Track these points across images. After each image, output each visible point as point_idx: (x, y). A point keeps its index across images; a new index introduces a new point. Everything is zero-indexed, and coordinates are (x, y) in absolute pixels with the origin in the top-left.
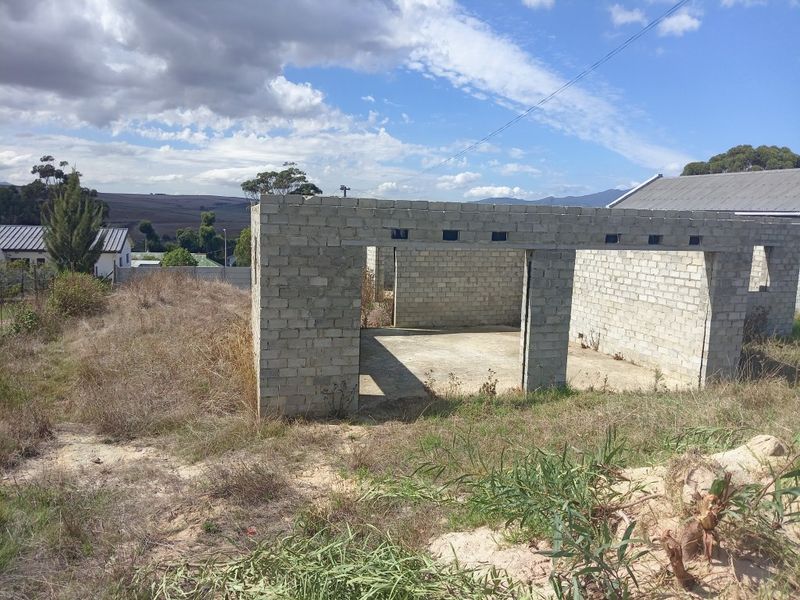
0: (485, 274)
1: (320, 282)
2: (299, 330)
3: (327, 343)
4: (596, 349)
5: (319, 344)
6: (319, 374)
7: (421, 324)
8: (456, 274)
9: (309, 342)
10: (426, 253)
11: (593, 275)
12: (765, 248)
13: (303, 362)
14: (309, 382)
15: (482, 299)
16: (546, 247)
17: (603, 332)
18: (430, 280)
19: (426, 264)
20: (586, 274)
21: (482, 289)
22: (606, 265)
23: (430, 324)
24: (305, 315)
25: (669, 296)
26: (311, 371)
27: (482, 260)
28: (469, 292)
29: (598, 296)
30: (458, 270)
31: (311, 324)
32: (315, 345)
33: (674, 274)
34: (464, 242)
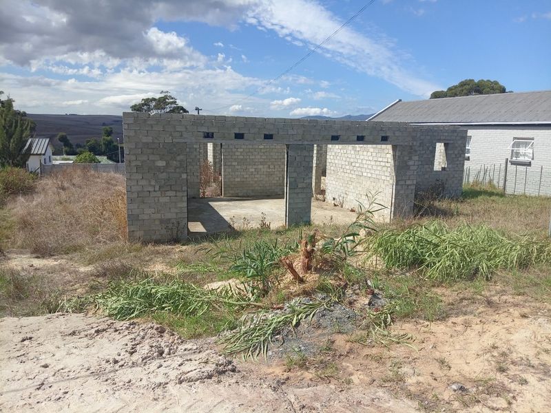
0: (279, 163)
1: (161, 164)
2: (149, 192)
3: (166, 199)
4: (342, 207)
5: (163, 200)
6: (163, 217)
7: (240, 195)
8: (261, 163)
9: (156, 199)
10: (242, 150)
11: (340, 162)
12: (445, 144)
13: (153, 210)
14: (157, 222)
15: (278, 179)
16: (295, 143)
17: (345, 196)
18: (244, 167)
19: (242, 157)
20: (336, 162)
21: (278, 173)
22: (346, 155)
23: (245, 195)
24: (153, 183)
26: (158, 216)
27: (277, 154)
28: (270, 174)
29: (343, 174)
30: (263, 160)
31: (157, 188)
32: (161, 201)
33: (380, 159)
34: (247, 140)
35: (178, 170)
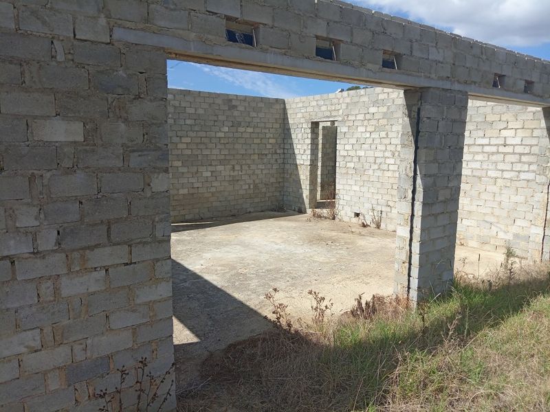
0: (249, 162)
1: (62, 132)
3: (91, 283)
4: (378, 227)
5: (73, 287)
6: (80, 356)
7: (187, 217)
8: (221, 162)
9: (46, 288)
10: (188, 140)
11: (371, 153)
13: (32, 338)
14: (54, 384)
15: (247, 187)
18: (195, 169)
19: (189, 152)
20: (361, 153)
21: (247, 177)
22: (387, 141)
23: (197, 217)
24: (27, 220)
25: (477, 165)
26: (60, 356)
27: (245, 147)
28: (234, 180)
29: (379, 173)
30: (223, 157)
31: (48, 241)
32: (65, 292)
33: (480, 141)
35: (135, 160)
